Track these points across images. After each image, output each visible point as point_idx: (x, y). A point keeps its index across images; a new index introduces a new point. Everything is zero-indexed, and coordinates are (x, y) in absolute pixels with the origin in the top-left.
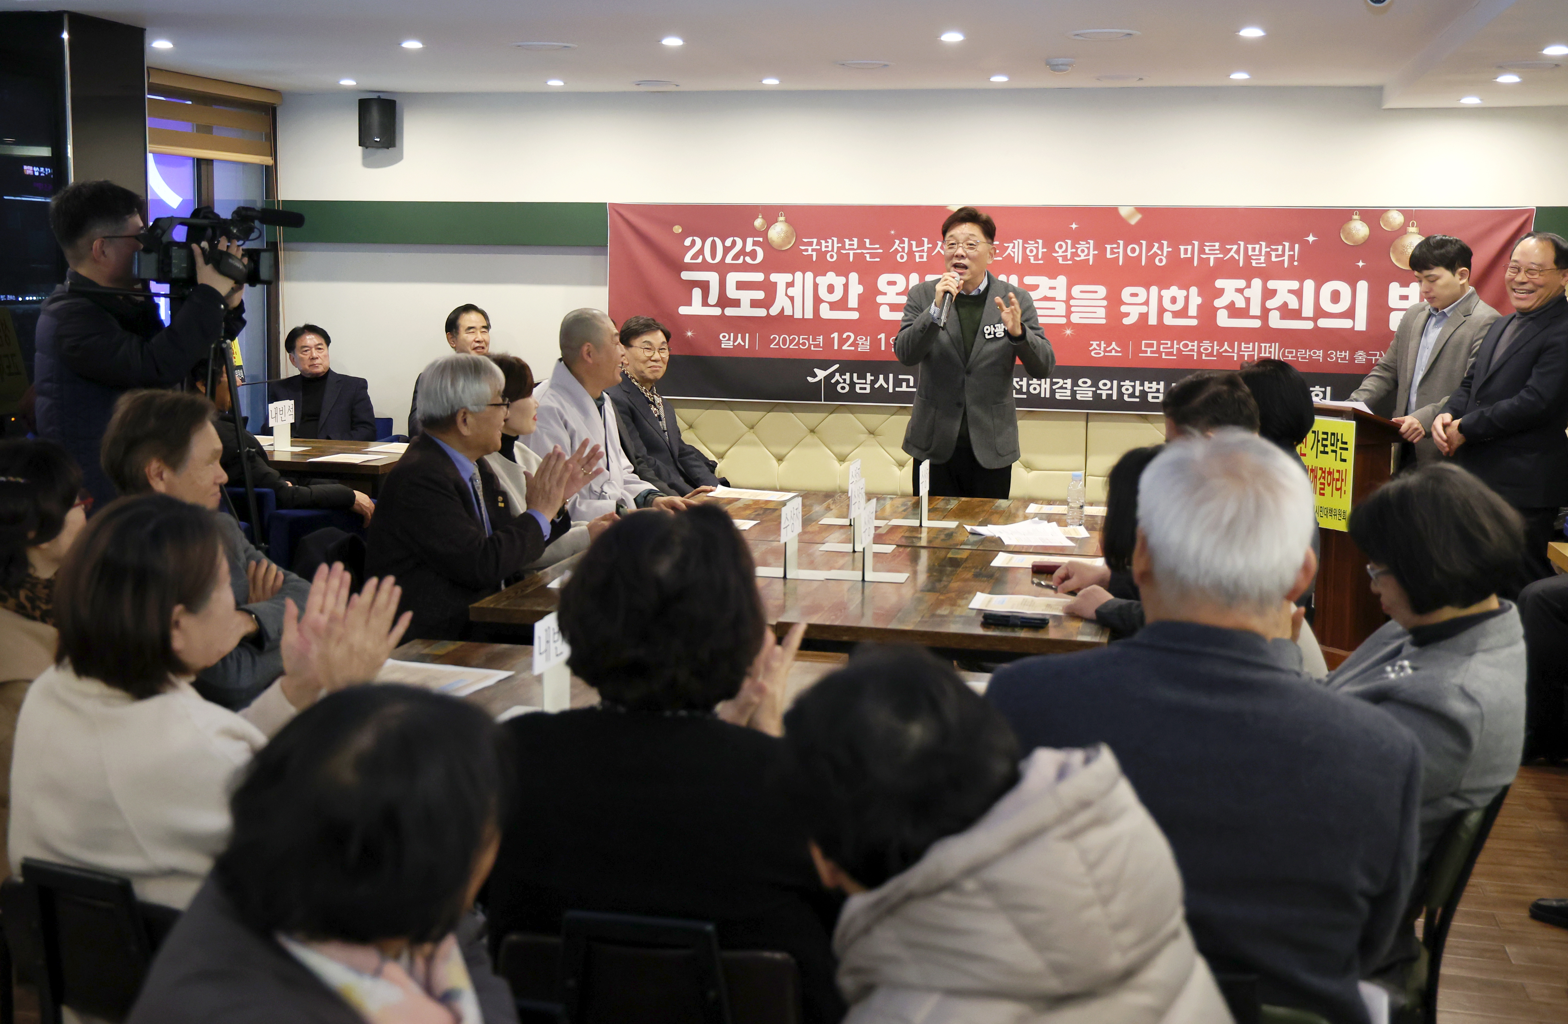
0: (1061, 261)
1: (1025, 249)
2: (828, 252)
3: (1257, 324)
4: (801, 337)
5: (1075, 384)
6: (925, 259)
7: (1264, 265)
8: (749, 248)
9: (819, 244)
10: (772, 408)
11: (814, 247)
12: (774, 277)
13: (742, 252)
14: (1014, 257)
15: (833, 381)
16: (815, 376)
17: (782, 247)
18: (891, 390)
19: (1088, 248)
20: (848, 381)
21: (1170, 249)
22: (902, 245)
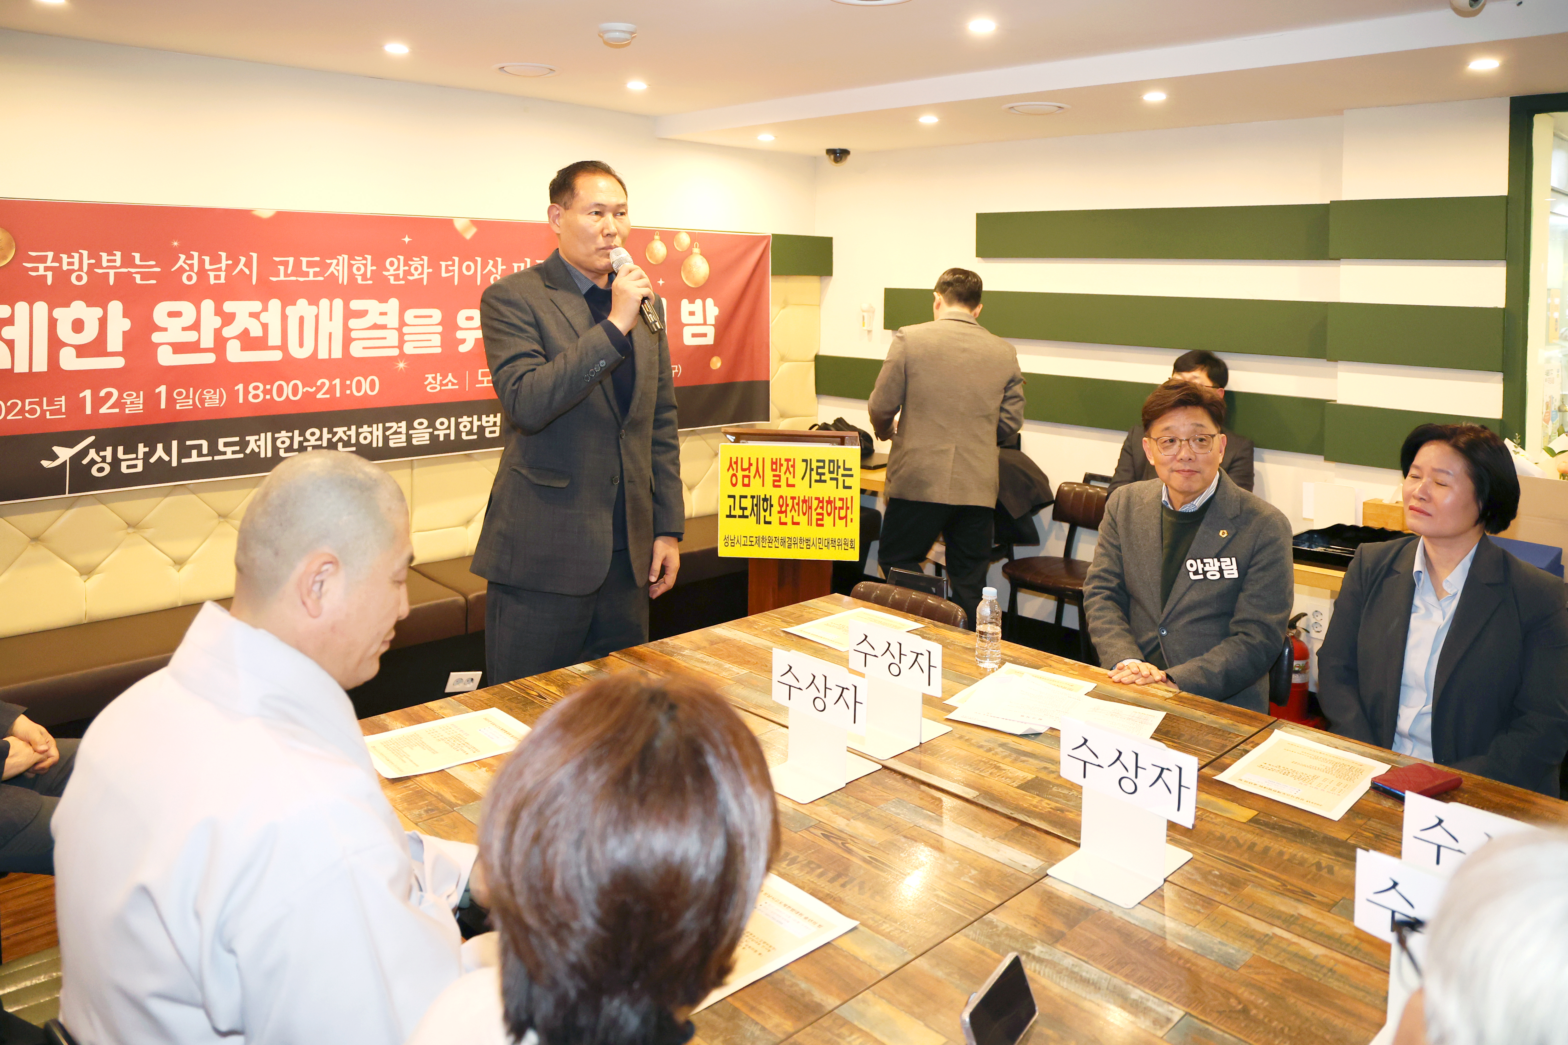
0: (392, 282)
1: (350, 266)
2: (73, 271)
4: (27, 401)
5: (410, 427)
6: (223, 281)
9: (57, 259)
11: (49, 264)
14: (338, 277)
15: (85, 461)
16: (54, 457)
18: (175, 463)
19: (422, 266)
20: (109, 459)
21: (504, 267)
22: (189, 262)
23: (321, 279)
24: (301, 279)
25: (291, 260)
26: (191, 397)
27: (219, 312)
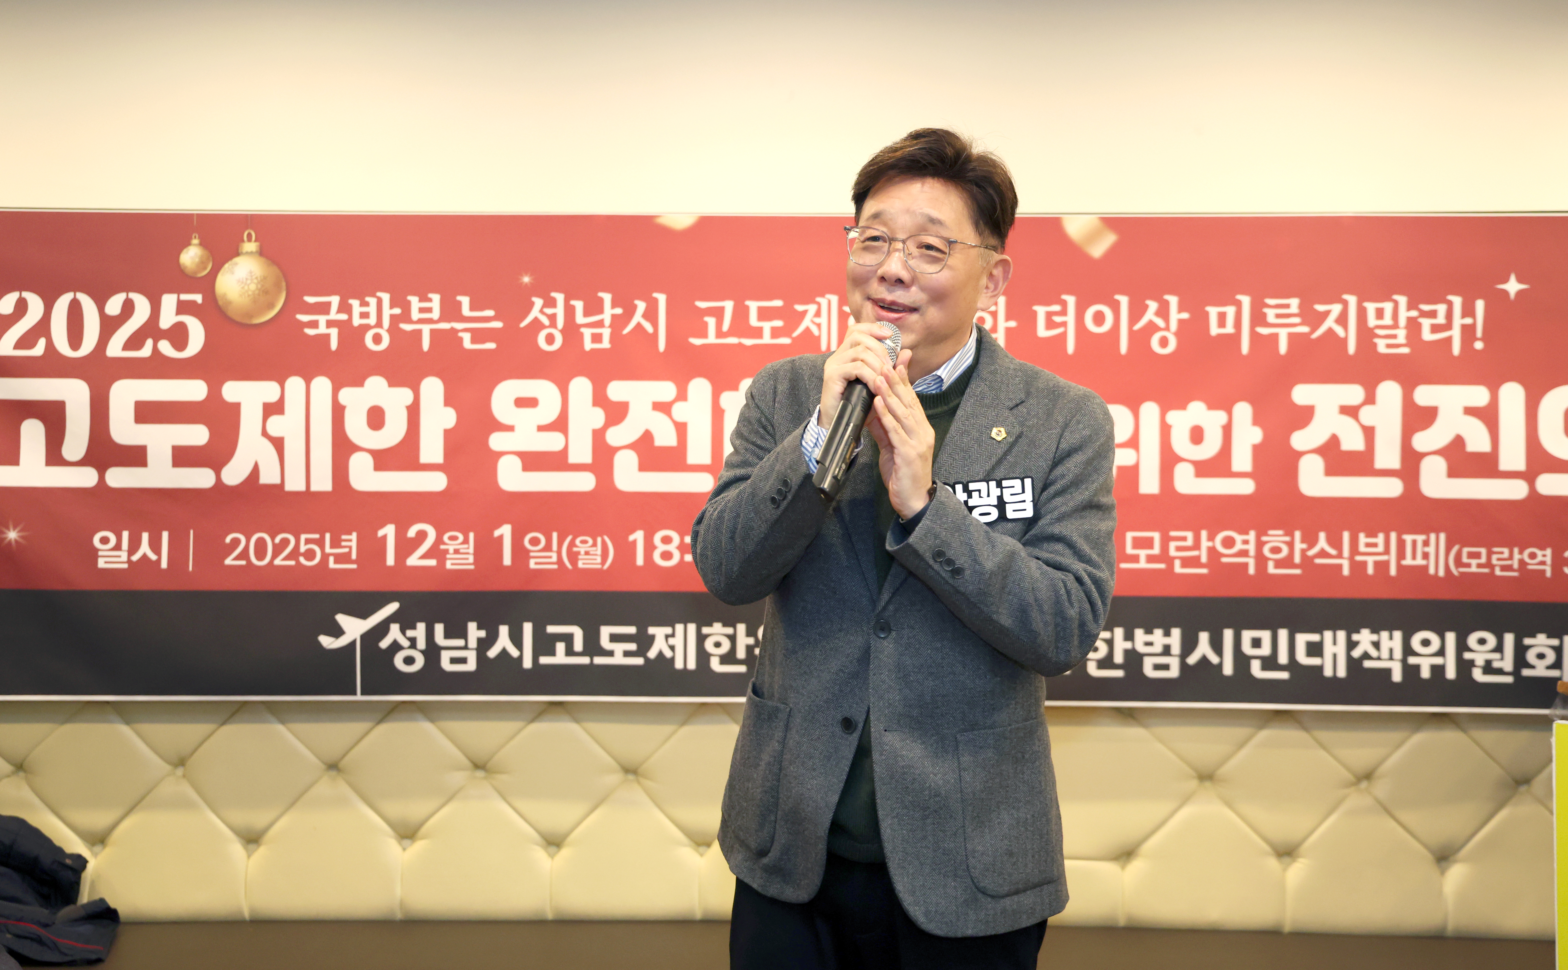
1: (843, 317)
2: (368, 327)
3: (1392, 488)
4: (303, 537)
6: (606, 344)
7: (1406, 350)
8: (168, 318)
9: (344, 307)
10: (234, 713)
11: (334, 315)
12: (232, 391)
13: (151, 329)
14: (819, 338)
15: (384, 644)
16: (337, 632)
17: (251, 317)
18: (527, 663)
20: (421, 644)
21: (1185, 316)
22: (549, 311)
23: (786, 341)
24: (748, 342)
25: (729, 306)
26: (555, 547)
27: (600, 399)
